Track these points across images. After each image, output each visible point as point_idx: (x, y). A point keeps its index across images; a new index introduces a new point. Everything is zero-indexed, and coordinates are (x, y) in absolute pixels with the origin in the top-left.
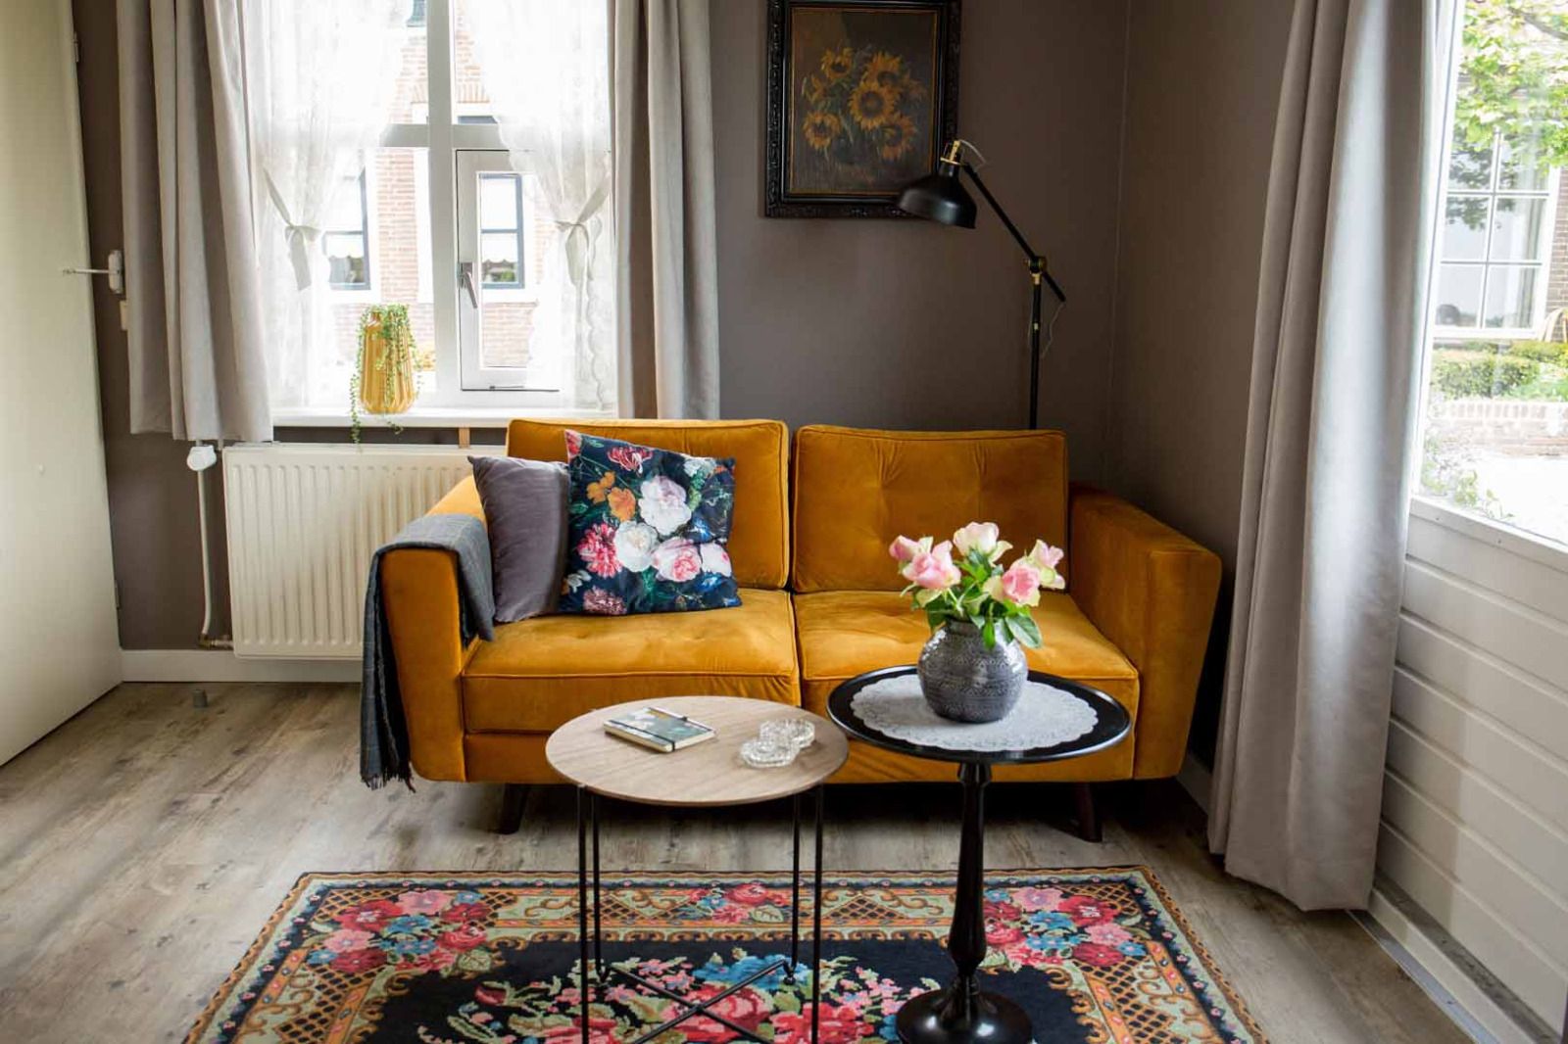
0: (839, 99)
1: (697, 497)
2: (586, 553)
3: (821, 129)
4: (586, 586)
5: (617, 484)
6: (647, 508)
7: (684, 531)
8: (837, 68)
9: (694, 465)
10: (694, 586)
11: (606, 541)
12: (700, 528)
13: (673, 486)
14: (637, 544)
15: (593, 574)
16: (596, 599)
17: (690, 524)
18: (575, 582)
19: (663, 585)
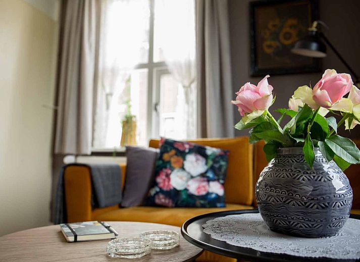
0: (275, 36)
1: (210, 163)
2: (159, 180)
3: (269, 47)
4: (157, 193)
5: (176, 154)
6: (187, 165)
7: (203, 175)
8: (274, 26)
9: (210, 151)
10: (205, 197)
11: (168, 176)
12: (210, 175)
13: (200, 157)
14: (181, 178)
15: (161, 189)
16: (161, 199)
17: (206, 172)
18: (153, 192)
19: (191, 196)
